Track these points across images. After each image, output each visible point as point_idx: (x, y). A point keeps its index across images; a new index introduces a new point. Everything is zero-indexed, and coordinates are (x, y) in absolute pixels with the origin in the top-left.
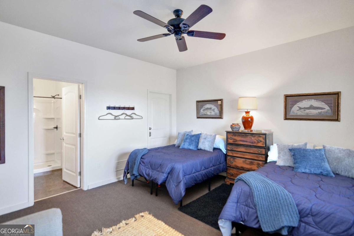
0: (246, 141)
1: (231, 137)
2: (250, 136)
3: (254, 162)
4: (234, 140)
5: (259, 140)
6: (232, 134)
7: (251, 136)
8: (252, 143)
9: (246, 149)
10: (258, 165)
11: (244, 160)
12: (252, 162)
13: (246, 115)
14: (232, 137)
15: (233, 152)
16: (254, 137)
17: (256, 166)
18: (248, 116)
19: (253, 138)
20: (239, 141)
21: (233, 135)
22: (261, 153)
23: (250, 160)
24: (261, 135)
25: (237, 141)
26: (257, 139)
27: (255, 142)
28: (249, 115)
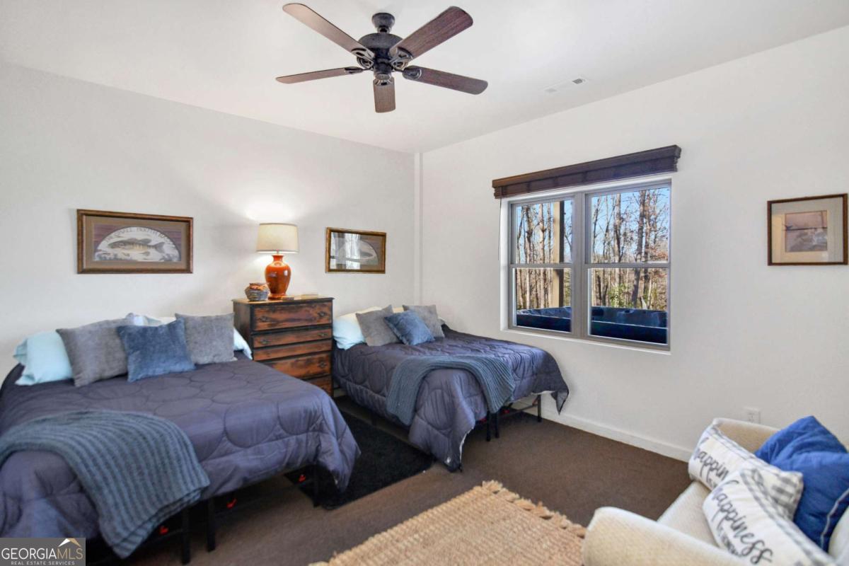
0: (299, 320)
1: (263, 317)
2: (305, 307)
3: (314, 359)
4: (271, 321)
5: (322, 312)
6: (267, 309)
7: (307, 307)
8: (311, 320)
9: (298, 337)
10: (319, 362)
11: (293, 360)
12: (308, 360)
13: (275, 264)
14: (266, 315)
15: (269, 350)
16: (313, 308)
17: (317, 365)
18: (278, 266)
19: (311, 311)
20: (282, 321)
21: (268, 312)
22: (326, 337)
23: (306, 358)
24: (326, 303)
25: (278, 322)
26: (319, 312)
27: (315, 319)
28: (280, 264)
